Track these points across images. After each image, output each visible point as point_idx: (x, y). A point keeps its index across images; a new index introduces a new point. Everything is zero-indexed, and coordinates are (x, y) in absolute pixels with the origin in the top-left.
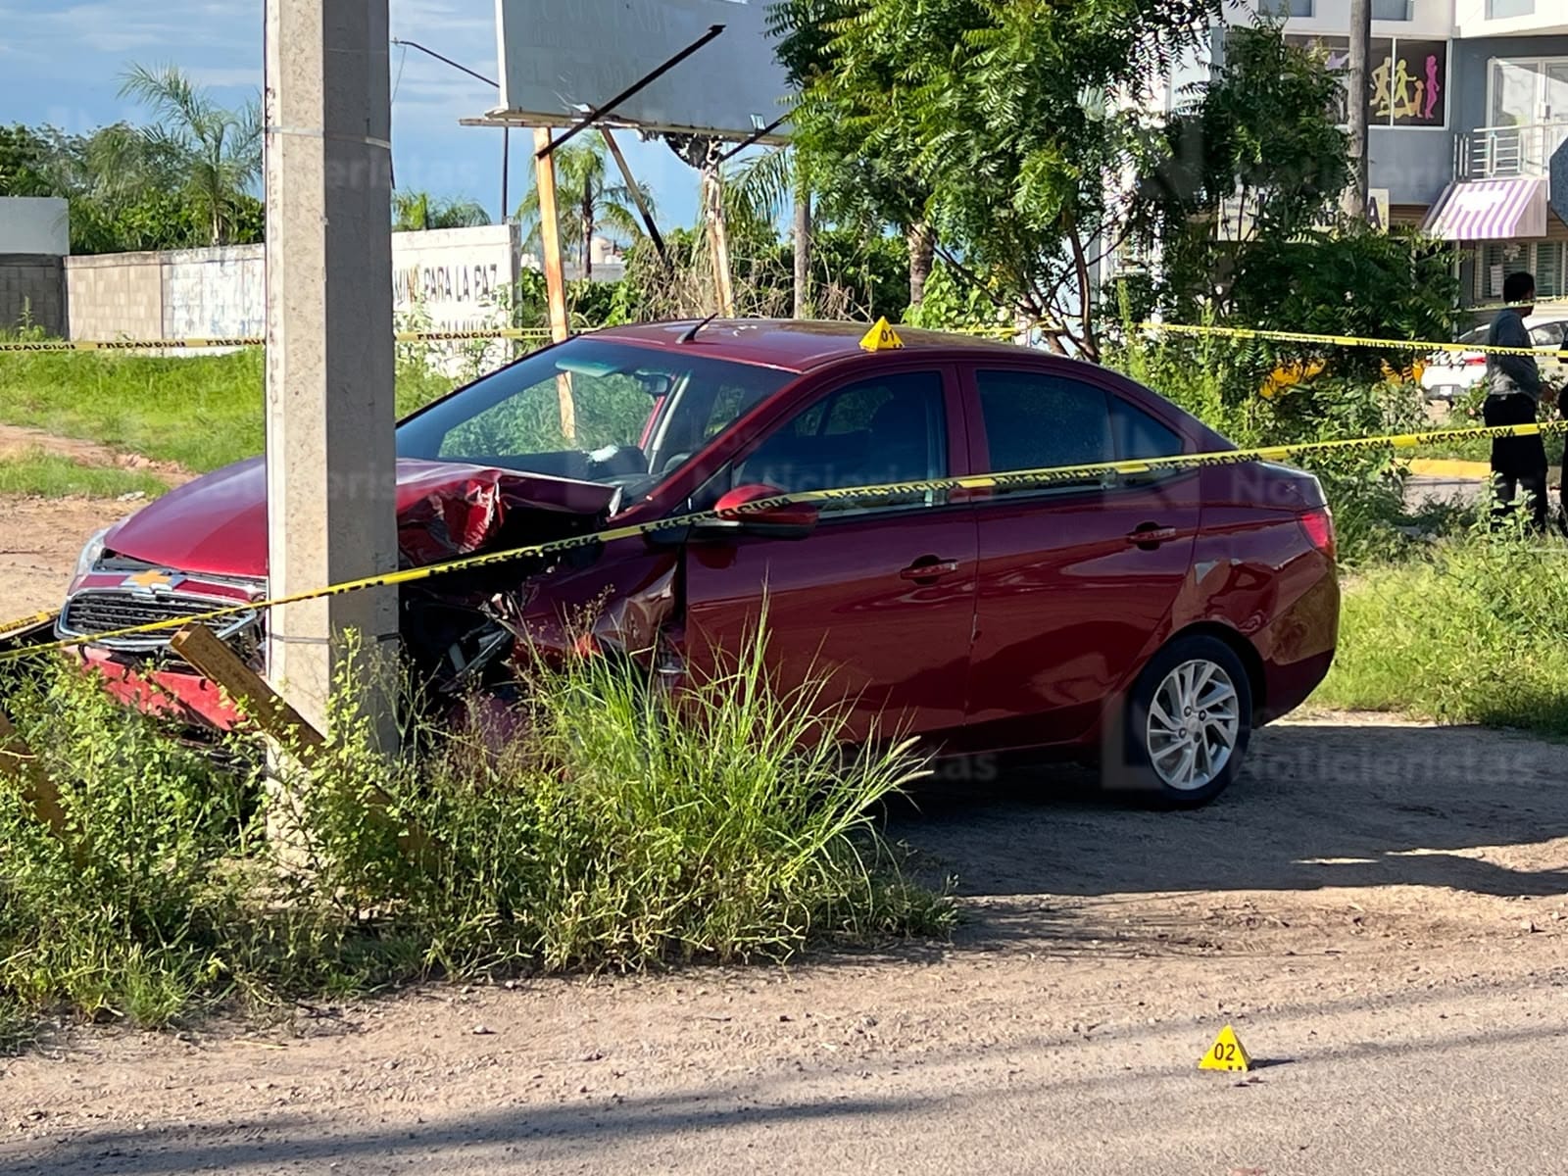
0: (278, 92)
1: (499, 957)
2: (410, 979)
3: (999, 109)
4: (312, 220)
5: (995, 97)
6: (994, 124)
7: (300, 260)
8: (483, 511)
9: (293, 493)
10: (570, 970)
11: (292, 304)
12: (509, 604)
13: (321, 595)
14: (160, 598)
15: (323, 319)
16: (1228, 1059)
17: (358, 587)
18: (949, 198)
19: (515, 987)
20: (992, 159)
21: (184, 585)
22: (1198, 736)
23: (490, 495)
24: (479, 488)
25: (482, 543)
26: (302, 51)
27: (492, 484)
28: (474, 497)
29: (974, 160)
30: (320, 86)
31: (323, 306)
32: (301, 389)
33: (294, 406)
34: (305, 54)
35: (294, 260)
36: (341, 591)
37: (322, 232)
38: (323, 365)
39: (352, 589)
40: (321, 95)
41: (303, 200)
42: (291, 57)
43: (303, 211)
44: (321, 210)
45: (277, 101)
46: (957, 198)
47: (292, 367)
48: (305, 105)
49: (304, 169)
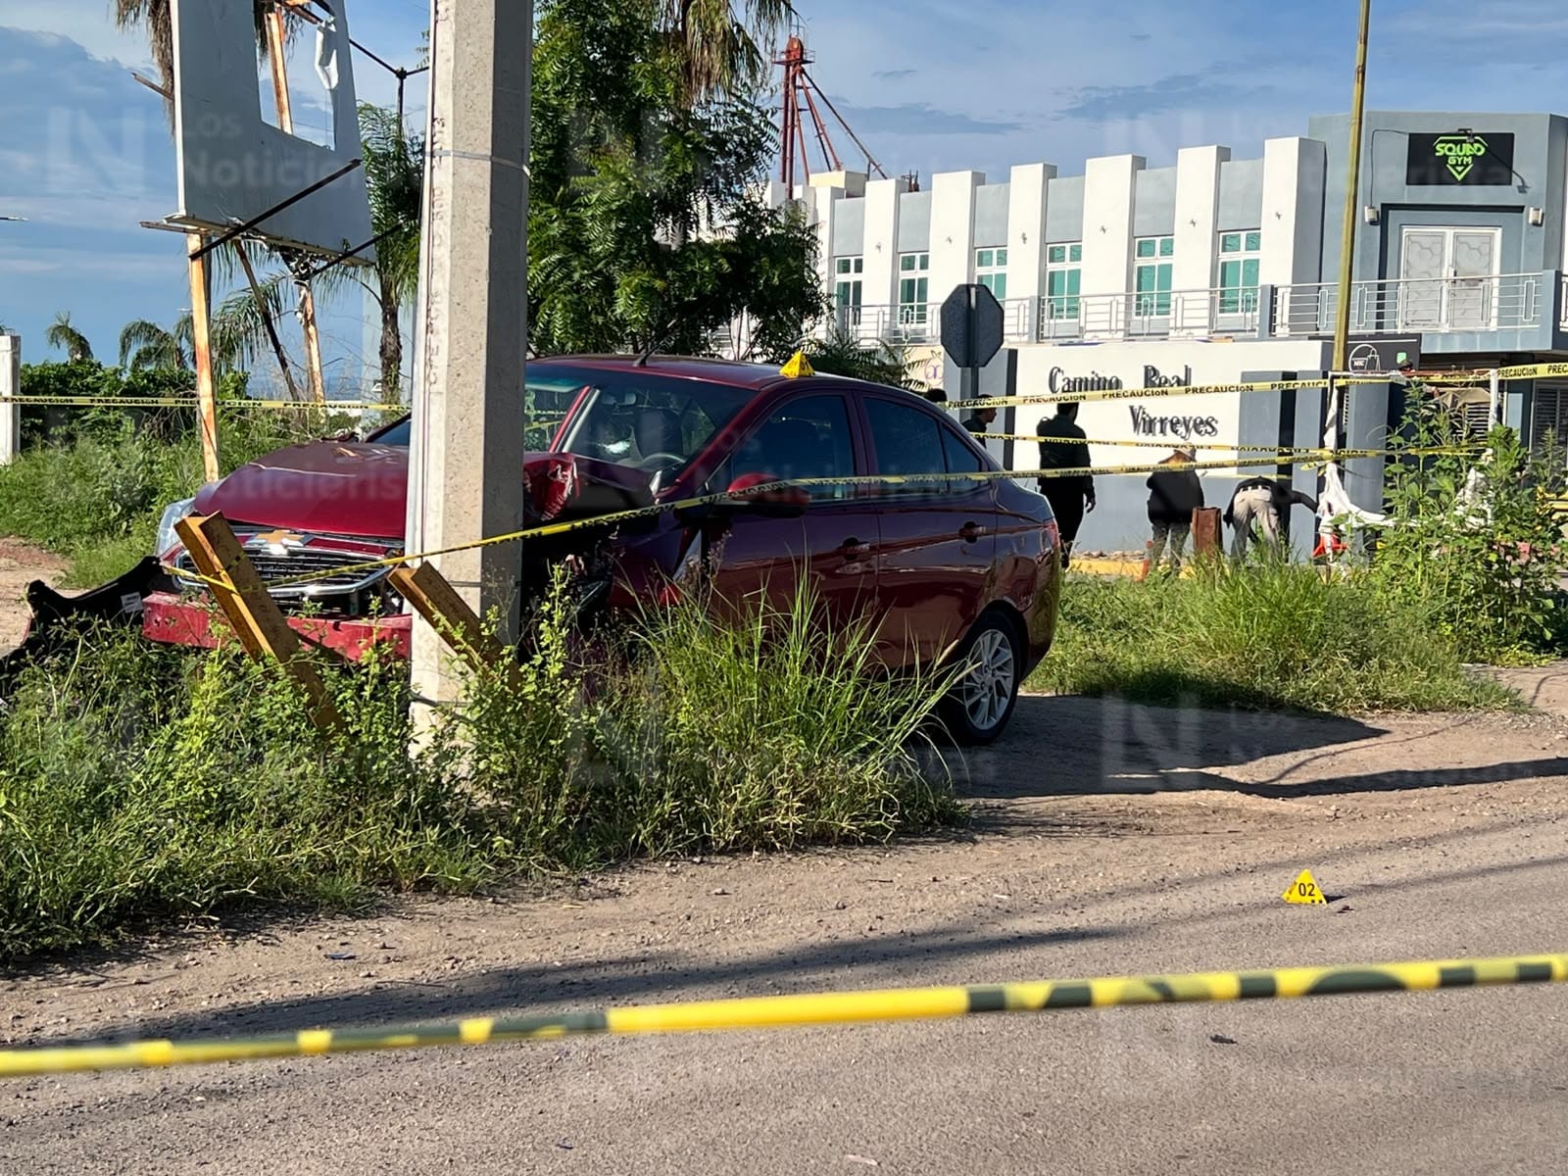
0: (449, 123)
1: (689, 837)
2: (622, 856)
3: (600, 238)
4: (478, 230)
5: (598, 228)
6: (598, 249)
7: (466, 264)
8: (562, 486)
9: (451, 459)
10: (736, 849)
11: (456, 300)
12: (580, 561)
13: (474, 546)
14: (291, 553)
15: (486, 314)
16: (1310, 894)
17: (508, 540)
18: (560, 306)
19: (702, 862)
20: (591, 277)
21: (314, 542)
22: (991, 688)
23: (569, 473)
24: (559, 466)
25: (560, 512)
26: (474, 88)
27: (570, 464)
28: (555, 474)
29: (576, 276)
30: (490, 118)
31: (486, 302)
32: (462, 372)
33: (455, 386)
34: (475, 91)
35: (461, 262)
36: (515, 539)
37: (487, 241)
38: (484, 352)
39: (502, 542)
40: (489, 125)
41: (469, 213)
42: (464, 94)
43: (469, 222)
44: (487, 222)
45: (448, 130)
46: (564, 305)
47: (455, 353)
48: (474, 133)
49: (472, 187)
